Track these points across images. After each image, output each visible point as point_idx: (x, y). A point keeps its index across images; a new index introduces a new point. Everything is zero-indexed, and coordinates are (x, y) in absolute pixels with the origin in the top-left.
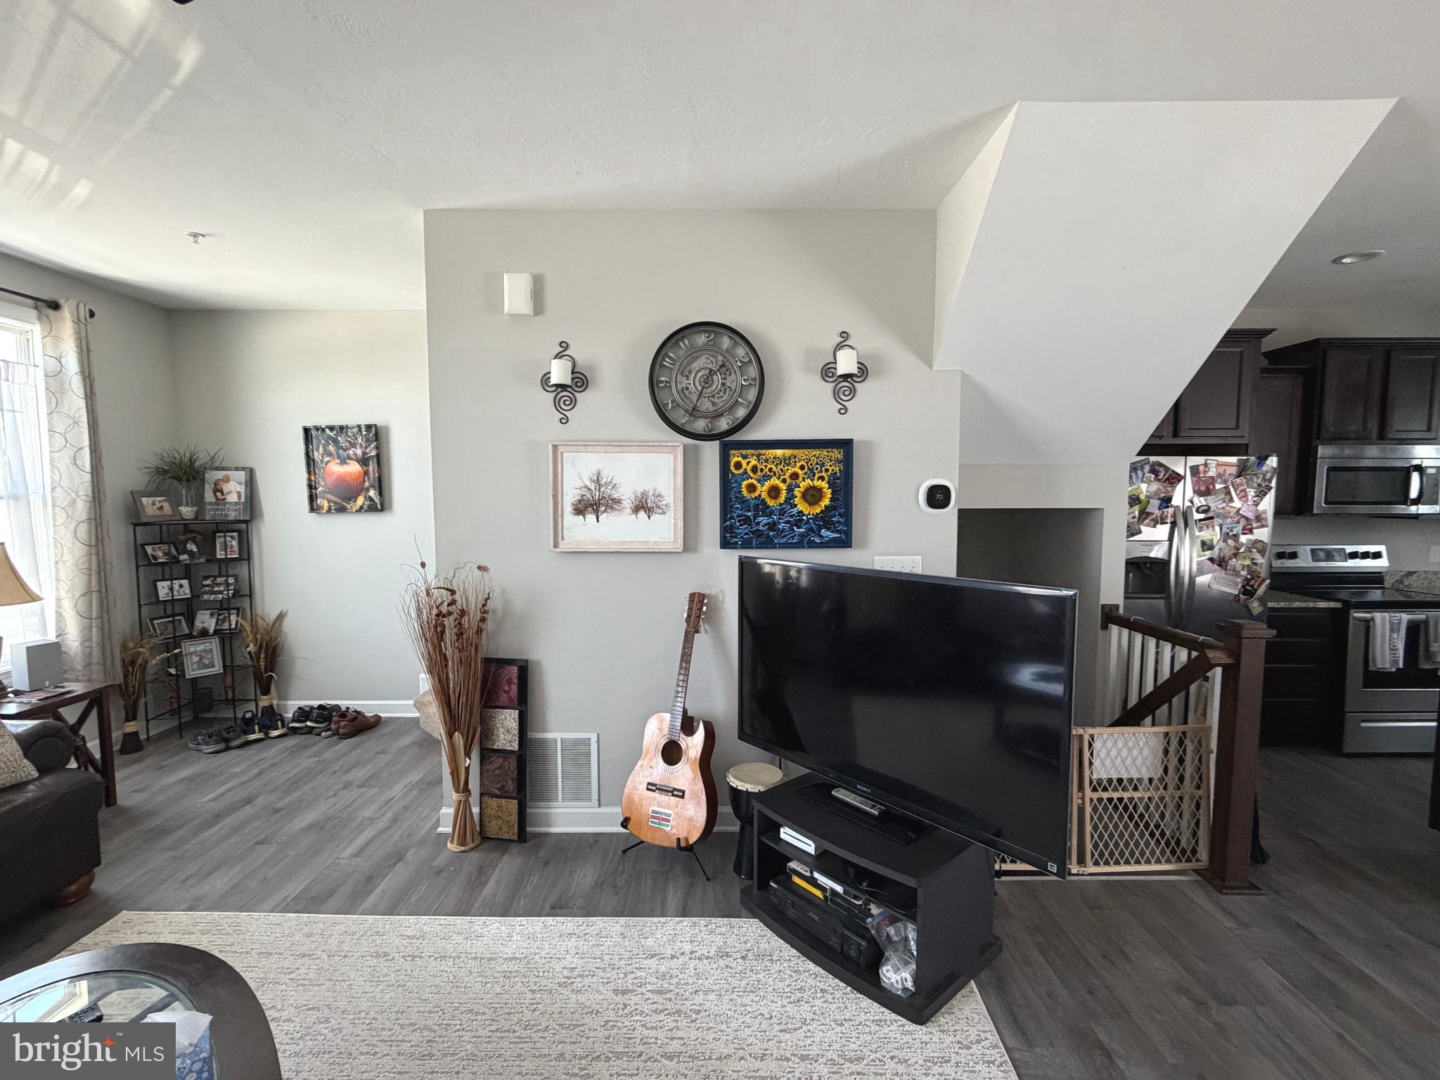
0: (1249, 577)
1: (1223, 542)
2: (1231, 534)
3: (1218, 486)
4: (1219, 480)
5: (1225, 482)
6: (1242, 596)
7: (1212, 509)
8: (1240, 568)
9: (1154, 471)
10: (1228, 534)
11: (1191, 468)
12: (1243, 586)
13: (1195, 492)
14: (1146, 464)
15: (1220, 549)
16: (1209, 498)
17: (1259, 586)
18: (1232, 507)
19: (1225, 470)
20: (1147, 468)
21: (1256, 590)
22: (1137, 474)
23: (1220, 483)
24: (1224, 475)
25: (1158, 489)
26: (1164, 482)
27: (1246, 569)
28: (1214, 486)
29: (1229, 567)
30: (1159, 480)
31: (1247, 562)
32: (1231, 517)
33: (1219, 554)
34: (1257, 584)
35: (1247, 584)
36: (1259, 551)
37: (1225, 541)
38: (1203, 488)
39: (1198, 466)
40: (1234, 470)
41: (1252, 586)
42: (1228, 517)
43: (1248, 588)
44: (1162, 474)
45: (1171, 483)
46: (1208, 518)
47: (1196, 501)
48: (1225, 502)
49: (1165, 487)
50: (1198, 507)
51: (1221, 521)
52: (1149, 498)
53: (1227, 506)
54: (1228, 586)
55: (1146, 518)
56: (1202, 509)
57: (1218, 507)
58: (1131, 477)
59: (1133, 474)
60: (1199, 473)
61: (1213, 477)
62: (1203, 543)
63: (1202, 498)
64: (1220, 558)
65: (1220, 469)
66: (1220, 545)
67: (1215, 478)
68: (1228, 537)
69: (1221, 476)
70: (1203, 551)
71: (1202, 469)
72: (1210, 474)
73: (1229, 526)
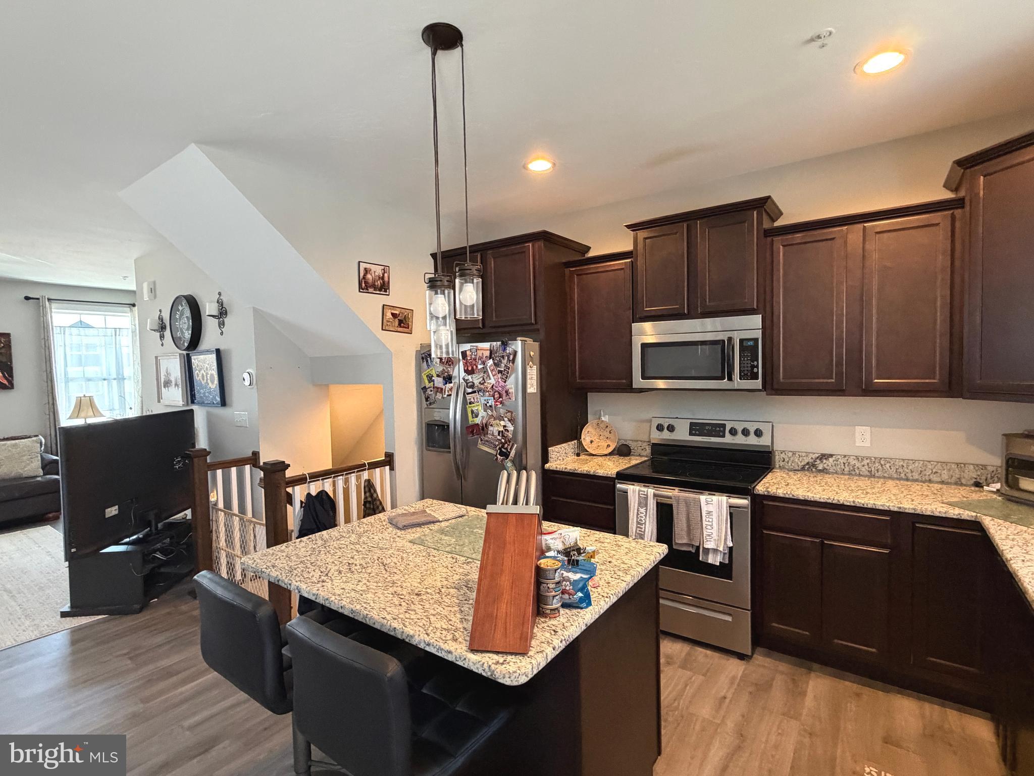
0: (503, 441)
2: (488, 405)
3: (480, 367)
5: (484, 363)
6: (499, 457)
7: (476, 385)
8: (496, 434)
10: (486, 405)
11: (462, 352)
12: (500, 449)
13: (465, 371)
15: (483, 417)
16: (474, 376)
17: (511, 449)
18: (488, 383)
19: (483, 354)
21: (510, 453)
23: (481, 364)
24: (482, 358)
25: (443, 370)
26: (446, 364)
27: (501, 435)
28: (477, 367)
29: (489, 432)
30: (443, 363)
31: (501, 429)
32: (488, 392)
33: (482, 421)
34: (509, 447)
35: (503, 447)
36: (509, 421)
37: (485, 411)
38: (470, 369)
39: (466, 351)
40: (487, 353)
41: (506, 449)
42: (487, 391)
43: (503, 450)
44: (444, 358)
45: (450, 365)
46: (474, 392)
47: (466, 378)
48: (484, 379)
49: (447, 368)
50: (467, 384)
51: (482, 394)
52: (438, 376)
53: (485, 382)
54: (489, 447)
55: (437, 391)
56: (469, 384)
57: (480, 383)
58: (427, 361)
59: (429, 359)
60: (466, 356)
61: (475, 359)
62: (472, 412)
63: (470, 376)
64: (483, 424)
65: (480, 353)
66: (482, 413)
67: (477, 360)
68: (486, 407)
69: (480, 358)
70: (473, 418)
71: (468, 353)
72: (473, 356)
73: (486, 398)
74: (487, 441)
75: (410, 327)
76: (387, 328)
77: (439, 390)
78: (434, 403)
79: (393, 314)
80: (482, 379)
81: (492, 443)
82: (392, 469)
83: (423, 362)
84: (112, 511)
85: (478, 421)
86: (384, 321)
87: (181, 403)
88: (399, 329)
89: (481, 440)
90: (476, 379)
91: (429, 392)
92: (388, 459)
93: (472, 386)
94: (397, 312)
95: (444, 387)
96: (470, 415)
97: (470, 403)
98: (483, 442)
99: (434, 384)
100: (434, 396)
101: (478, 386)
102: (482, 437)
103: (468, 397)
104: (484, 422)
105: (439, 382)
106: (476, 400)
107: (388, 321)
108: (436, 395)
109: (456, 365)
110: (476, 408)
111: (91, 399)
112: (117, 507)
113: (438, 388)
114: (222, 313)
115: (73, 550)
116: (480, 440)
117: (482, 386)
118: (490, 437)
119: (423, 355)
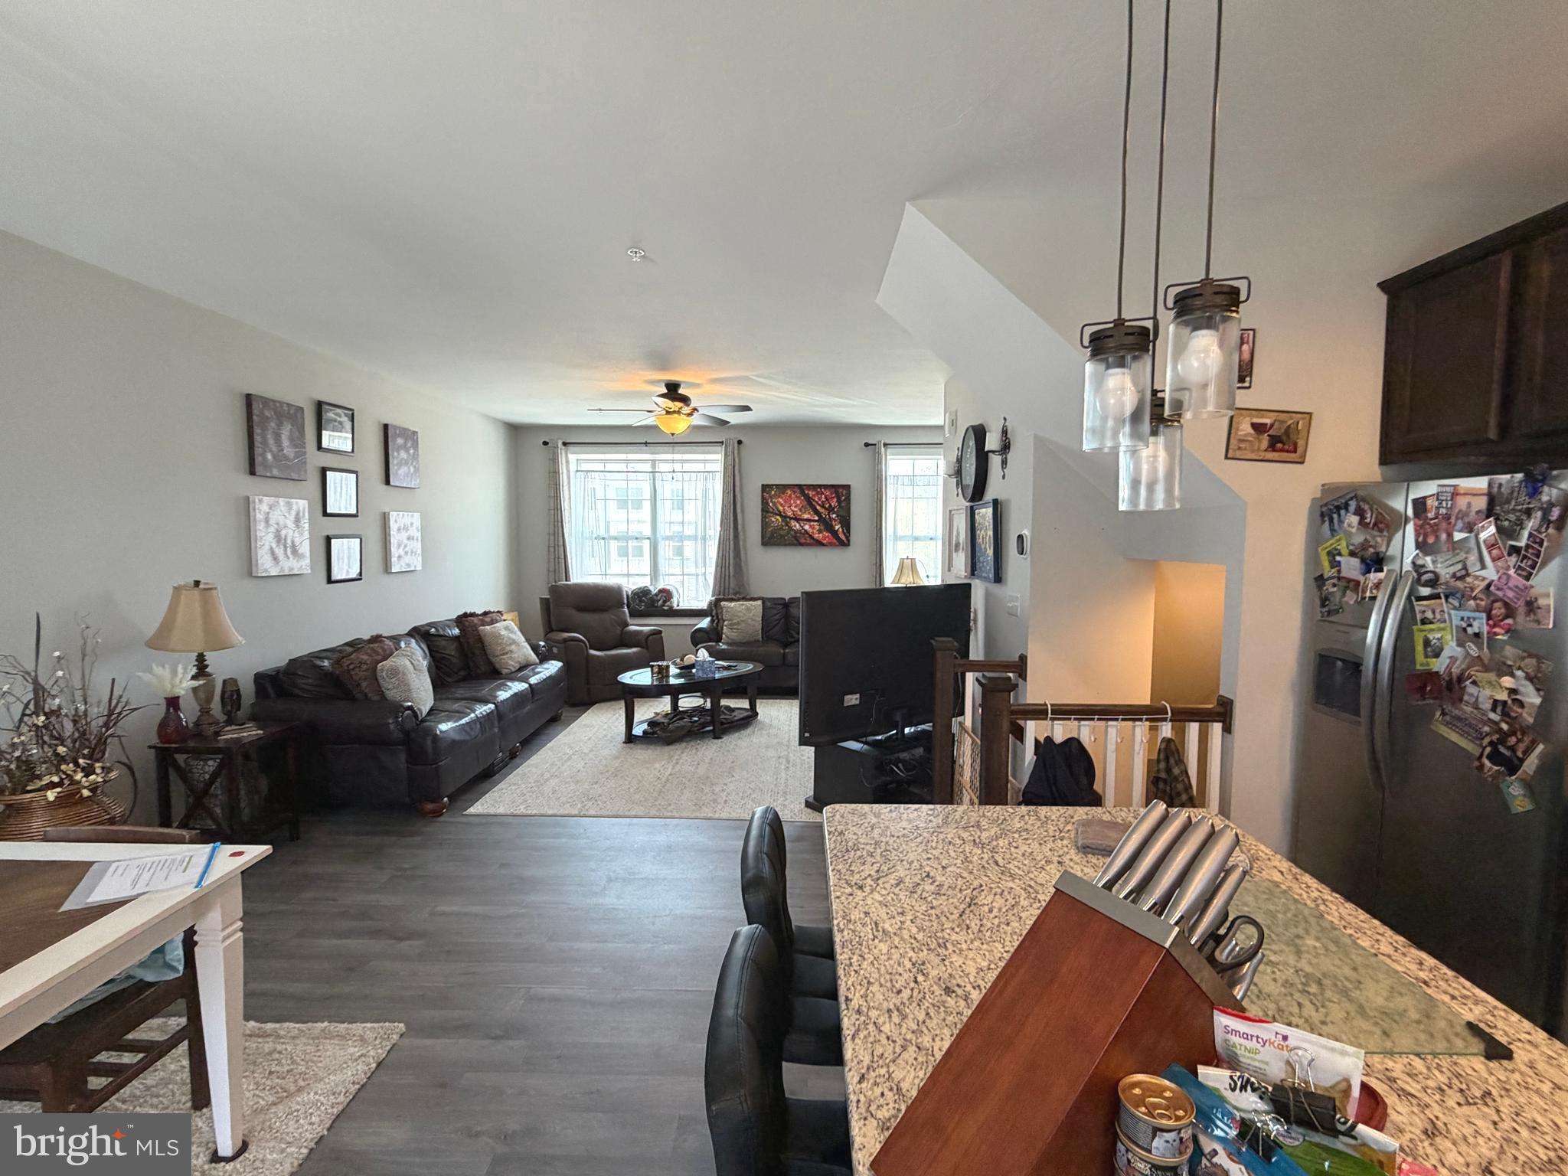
1: (1459, 645)
2: (1470, 630)
4: (1460, 524)
7: (1442, 580)
8: (1487, 705)
9: (1360, 512)
10: (1465, 630)
11: (1415, 501)
13: (1418, 546)
14: (1351, 499)
15: (1453, 659)
18: (1477, 577)
19: (1469, 505)
20: (1353, 505)
22: (1339, 515)
23: (1461, 531)
24: (1467, 514)
25: (1366, 540)
26: (1373, 528)
28: (1450, 535)
29: (1466, 698)
30: (1366, 526)
32: (1475, 598)
33: (1449, 667)
36: (1530, 679)
38: (1431, 540)
39: (1425, 498)
42: (1471, 598)
44: (1369, 515)
45: (1381, 531)
46: (1436, 597)
47: (1420, 562)
48: (1465, 568)
49: (1374, 537)
50: (1420, 575)
51: (1456, 603)
52: (1352, 554)
53: (1468, 575)
54: (1463, 734)
55: (1347, 588)
56: (1425, 577)
57: (1454, 575)
58: (1331, 521)
59: (1335, 516)
60: (1425, 510)
61: (1447, 517)
62: (1427, 643)
63: (1428, 559)
64: (1450, 673)
65: (1462, 503)
66: (1451, 649)
67: (1453, 520)
68: (1464, 636)
69: (1462, 515)
70: (1426, 656)
71: (1431, 503)
72: (1443, 511)
73: (1466, 614)
74: (1459, 719)
75: (1300, 450)
76: (1238, 454)
77: (1352, 585)
78: (1337, 612)
79: (1254, 426)
80: (1459, 566)
81: (1470, 725)
82: (1227, 729)
83: (1323, 522)
84: (852, 700)
85: (1439, 665)
86: (1232, 441)
87: (963, 574)
88: (1271, 455)
89: (1444, 714)
90: (1442, 567)
91: (1329, 587)
92: (1221, 710)
93: (1434, 582)
94: (1268, 421)
95: (1362, 579)
96: (1419, 648)
97: (1424, 622)
98: (1448, 718)
99: (1339, 572)
100: (1338, 596)
101: (1446, 583)
102: (1448, 707)
103: (1419, 606)
104: (1455, 671)
105: (1351, 567)
106: (1438, 616)
107: (1241, 441)
108: (1344, 594)
109: (1397, 531)
110: (1439, 636)
111: (913, 561)
112: (858, 696)
113: (1349, 581)
114: (1006, 447)
115: (807, 735)
116: (1438, 713)
117: (1460, 584)
118: (1469, 709)
119: (1324, 509)
